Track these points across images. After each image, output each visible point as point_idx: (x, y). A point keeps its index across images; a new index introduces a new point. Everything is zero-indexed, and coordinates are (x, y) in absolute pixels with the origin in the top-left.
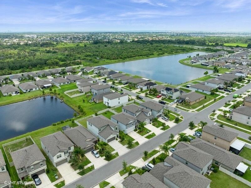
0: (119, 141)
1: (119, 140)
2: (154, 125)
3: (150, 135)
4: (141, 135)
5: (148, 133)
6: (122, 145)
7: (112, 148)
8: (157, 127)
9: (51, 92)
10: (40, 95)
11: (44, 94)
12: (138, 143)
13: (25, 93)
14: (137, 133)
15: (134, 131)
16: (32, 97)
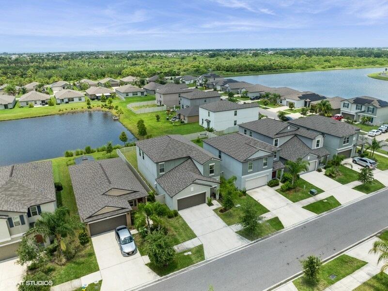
0: (215, 210)
1: (217, 204)
2: (330, 176)
3: (321, 201)
4: (291, 199)
5: (313, 194)
6: (224, 224)
7: (188, 227)
8: (343, 182)
9: (103, 104)
10: (82, 108)
11: (90, 108)
12: (280, 222)
13: (59, 104)
14: (276, 190)
15: (267, 187)
16: (65, 111)
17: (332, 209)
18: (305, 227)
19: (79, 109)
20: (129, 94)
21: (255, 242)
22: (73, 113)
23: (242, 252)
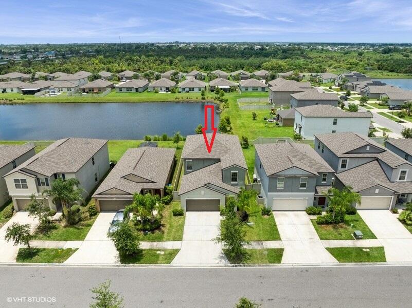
3: (359, 248)
4: (320, 235)
7: (182, 229)
9: (217, 96)
10: (197, 98)
11: (203, 99)
12: (281, 256)
13: (180, 92)
14: (311, 220)
15: (305, 212)
16: (180, 99)
17: (367, 263)
18: (307, 271)
19: (194, 99)
20: (249, 89)
21: (233, 266)
22: (188, 102)
23: (210, 270)
